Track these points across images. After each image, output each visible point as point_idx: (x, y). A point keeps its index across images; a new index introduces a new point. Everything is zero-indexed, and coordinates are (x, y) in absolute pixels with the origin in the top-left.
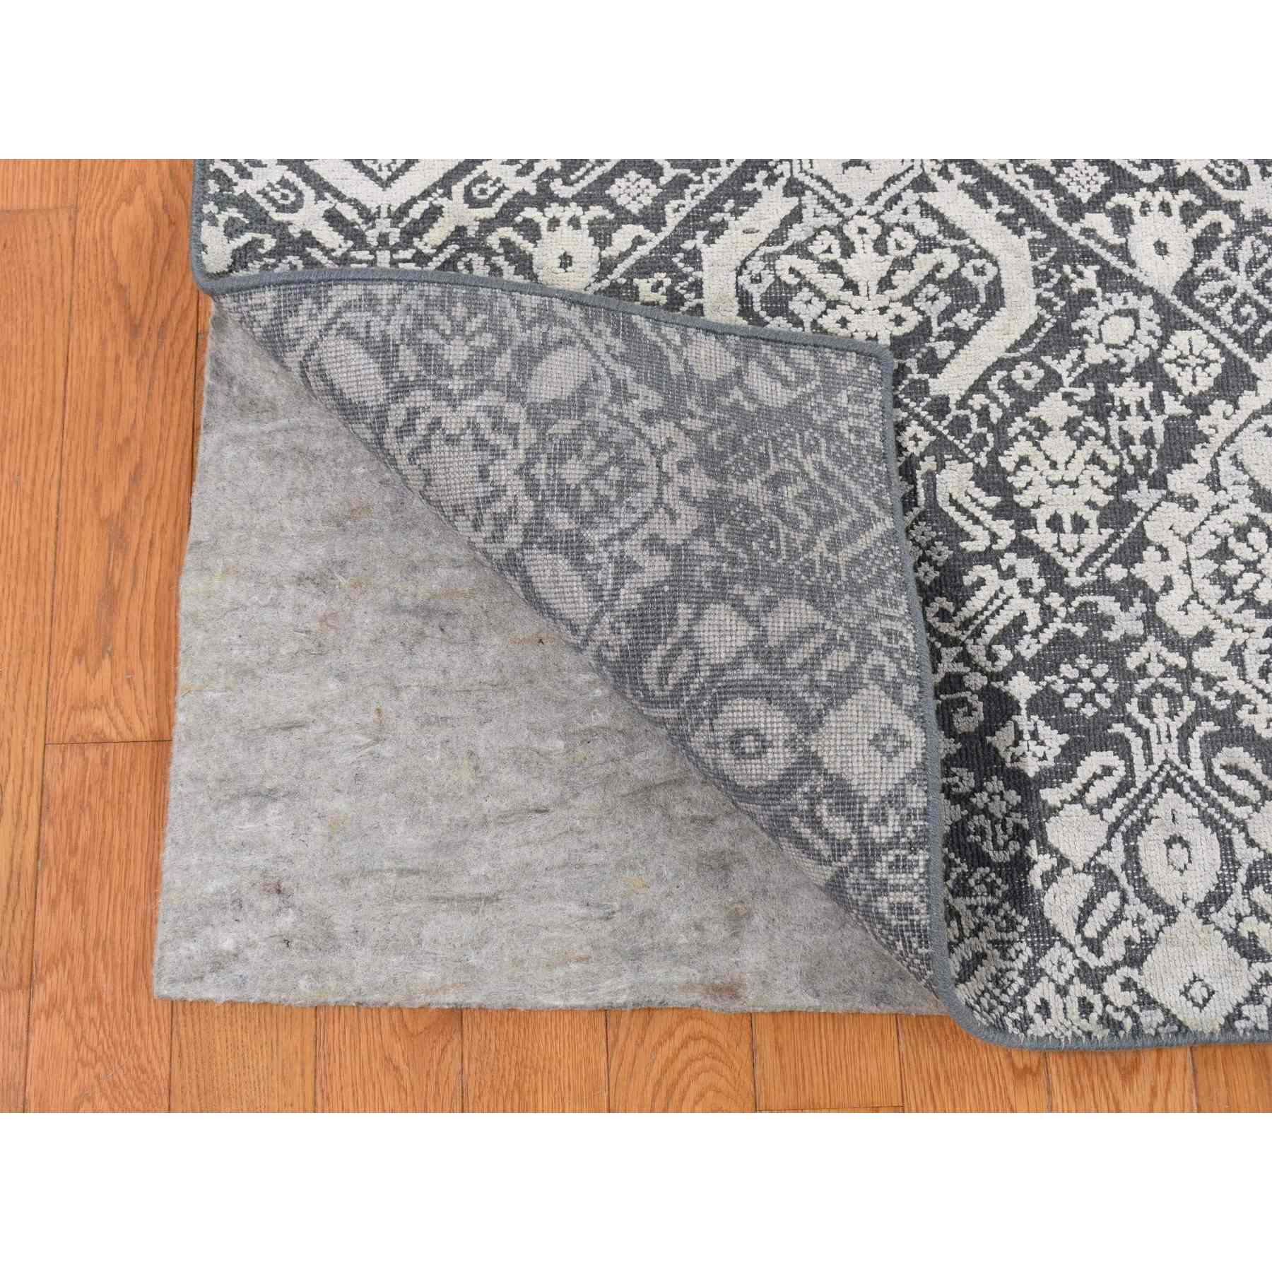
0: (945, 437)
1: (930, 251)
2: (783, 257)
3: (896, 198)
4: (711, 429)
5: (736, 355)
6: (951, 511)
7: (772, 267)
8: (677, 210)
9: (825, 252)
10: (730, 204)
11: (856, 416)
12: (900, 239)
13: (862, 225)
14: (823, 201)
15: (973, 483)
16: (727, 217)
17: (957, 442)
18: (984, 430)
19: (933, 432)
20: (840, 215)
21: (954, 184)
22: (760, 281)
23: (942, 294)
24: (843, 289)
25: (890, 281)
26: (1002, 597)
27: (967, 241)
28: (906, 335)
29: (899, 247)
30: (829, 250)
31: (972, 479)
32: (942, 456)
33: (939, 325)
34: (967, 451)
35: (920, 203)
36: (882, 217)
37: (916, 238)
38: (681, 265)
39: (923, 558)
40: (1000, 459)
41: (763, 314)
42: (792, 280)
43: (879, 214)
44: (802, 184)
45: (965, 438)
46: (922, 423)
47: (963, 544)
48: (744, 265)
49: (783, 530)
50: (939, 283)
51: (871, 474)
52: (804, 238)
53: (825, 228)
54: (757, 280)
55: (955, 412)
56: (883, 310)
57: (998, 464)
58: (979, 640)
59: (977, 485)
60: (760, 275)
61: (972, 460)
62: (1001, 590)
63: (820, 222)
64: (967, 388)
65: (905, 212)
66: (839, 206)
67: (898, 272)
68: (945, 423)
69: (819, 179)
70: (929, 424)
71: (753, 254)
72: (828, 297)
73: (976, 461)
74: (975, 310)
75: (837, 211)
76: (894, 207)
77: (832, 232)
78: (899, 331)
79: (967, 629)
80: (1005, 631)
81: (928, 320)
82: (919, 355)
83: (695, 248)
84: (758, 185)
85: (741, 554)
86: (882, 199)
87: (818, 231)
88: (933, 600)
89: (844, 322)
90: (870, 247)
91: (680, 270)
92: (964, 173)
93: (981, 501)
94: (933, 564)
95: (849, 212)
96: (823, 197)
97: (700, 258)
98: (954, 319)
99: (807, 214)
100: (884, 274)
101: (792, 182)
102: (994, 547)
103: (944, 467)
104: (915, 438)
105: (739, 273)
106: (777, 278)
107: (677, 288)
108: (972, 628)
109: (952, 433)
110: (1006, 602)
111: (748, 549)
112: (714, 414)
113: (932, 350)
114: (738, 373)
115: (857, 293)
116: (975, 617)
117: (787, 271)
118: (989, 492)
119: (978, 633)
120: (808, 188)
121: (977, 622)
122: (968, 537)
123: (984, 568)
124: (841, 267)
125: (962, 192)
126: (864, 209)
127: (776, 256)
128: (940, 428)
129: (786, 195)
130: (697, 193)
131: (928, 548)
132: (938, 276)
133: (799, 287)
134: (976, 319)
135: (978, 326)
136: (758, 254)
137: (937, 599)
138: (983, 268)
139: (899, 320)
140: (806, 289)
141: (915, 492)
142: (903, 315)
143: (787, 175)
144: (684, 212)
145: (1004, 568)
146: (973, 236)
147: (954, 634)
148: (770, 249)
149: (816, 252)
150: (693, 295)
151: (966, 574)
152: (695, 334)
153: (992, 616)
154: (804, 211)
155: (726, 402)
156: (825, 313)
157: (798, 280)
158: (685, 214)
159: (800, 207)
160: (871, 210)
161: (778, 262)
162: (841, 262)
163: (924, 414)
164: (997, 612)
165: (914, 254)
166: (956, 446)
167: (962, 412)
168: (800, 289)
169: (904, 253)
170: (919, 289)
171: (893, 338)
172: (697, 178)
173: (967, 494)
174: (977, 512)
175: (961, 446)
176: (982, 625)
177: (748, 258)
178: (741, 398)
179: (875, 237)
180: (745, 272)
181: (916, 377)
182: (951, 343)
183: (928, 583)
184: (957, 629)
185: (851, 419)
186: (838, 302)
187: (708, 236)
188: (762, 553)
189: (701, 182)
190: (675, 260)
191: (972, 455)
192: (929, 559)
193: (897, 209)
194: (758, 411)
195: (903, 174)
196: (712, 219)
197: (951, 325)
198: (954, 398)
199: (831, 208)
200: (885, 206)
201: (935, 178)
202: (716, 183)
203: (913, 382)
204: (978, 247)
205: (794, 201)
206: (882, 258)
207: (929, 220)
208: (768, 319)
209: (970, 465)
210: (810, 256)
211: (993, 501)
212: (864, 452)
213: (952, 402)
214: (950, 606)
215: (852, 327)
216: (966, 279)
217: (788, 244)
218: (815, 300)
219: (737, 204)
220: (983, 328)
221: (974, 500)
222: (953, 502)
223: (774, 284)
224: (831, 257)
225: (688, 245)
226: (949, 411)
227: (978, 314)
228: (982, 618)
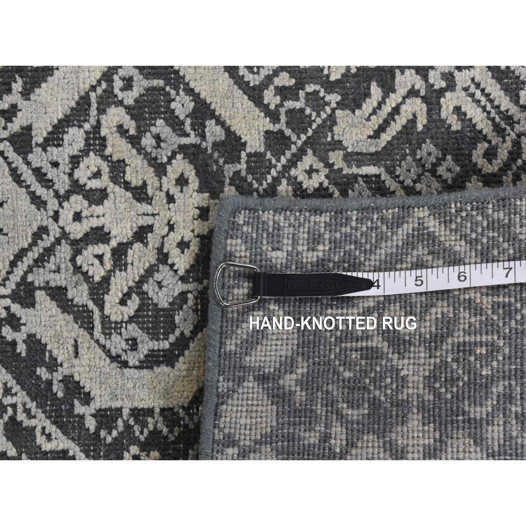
0: (309, 138)
1: (104, 139)
2: (107, 311)
3: (38, 173)
4: (340, 416)
5: (241, 380)
6: (385, 138)
7: (118, 326)
8: (49, 437)
9: (102, 263)
10: (42, 372)
11: (295, 242)
12: (89, 174)
13: (71, 217)
14: (40, 262)
15: (357, 112)
16: (58, 376)
17: (314, 126)
18: (302, 94)
19: (302, 151)
20: (58, 241)
21: (22, 104)
22: (134, 340)
23: (153, 129)
24: (146, 245)
25: (136, 188)
26: (473, 89)
27: (93, 95)
28: (198, 174)
29: (97, 175)
30: (100, 257)
31: (354, 112)
32: (330, 144)
33: (188, 135)
34: (324, 116)
35: (44, 146)
36: (62, 192)
37: (87, 155)
38: (115, 433)
39: (433, 172)
40: (332, 78)
41: (172, 338)
42: (134, 303)
43: (57, 195)
44: (18, 285)
45: (310, 116)
46: (293, 163)
47: (420, 127)
48: (114, 358)
49: (460, 337)
50: (141, 132)
51: (364, 229)
52: (85, 286)
53: (73, 260)
54: (133, 344)
55: (282, 125)
56: (171, 199)
57: (337, 81)
58: (515, 119)
59: (359, 107)
60: (127, 340)
61: (333, 110)
62: (466, 89)
63: (66, 266)
64: (257, 110)
65: (55, 164)
66: (47, 241)
67: (128, 178)
68: (294, 138)
69: (13, 264)
70: (293, 155)
71: (103, 347)
72: (153, 261)
73: (333, 105)
74: (173, 92)
75: (53, 245)
76: (49, 176)
77: (77, 252)
78: (194, 183)
79: (504, 130)
80: (506, 89)
81: (182, 148)
82: (221, 161)
83: (94, 416)
84: (20, 337)
85: (499, 388)
86: (40, 191)
87: (77, 269)
88: (476, 164)
89: (183, 245)
90: (98, 210)
91: (121, 433)
92: (9, 91)
93: (375, 104)
94: (440, 161)
95: (54, 231)
96: (36, 261)
97: (106, 410)
98: (182, 117)
99: (57, 280)
100: (129, 195)
101: (15, 297)
102: (423, 93)
103: (340, 142)
104: (310, 172)
105: (125, 364)
106: (131, 320)
107: (142, 438)
108: (503, 125)
109: (305, 131)
110: (478, 85)
111: (491, 380)
112: (319, 409)
113: (215, 145)
114: (262, 379)
115: (150, 228)
116: (493, 120)
117: (123, 308)
118: (368, 95)
119: (509, 119)
120: (24, 278)
121: (498, 119)
122: (413, 121)
123: (444, 106)
124: (120, 244)
125: (32, 96)
126: (52, 213)
127: (105, 320)
128: (299, 143)
129: (33, 305)
130: (28, 412)
131: (423, 166)
132: (132, 132)
133: (142, 294)
134: (181, 92)
135: (190, 91)
136: (102, 341)
137: (474, 161)
138: (123, 79)
139: (182, 181)
140: (145, 287)
141: (366, 177)
142: (177, 176)
143: (8, 302)
144: (52, 429)
145: (444, 84)
146: (87, 86)
147: (509, 144)
148: (98, 327)
149: (103, 273)
150: (150, 420)
151: (450, 126)
152: (221, 430)
153: (491, 101)
154: (53, 284)
155: (300, 396)
156: (172, 266)
157: (134, 295)
158: (54, 427)
159: (47, 288)
160: (53, 204)
161: (113, 318)
162: (114, 243)
163: (283, 160)
164: (488, 95)
165: (105, 158)
166: (319, 126)
167: (283, 118)
168: (144, 293)
169: (105, 168)
170: (147, 155)
171: (200, 190)
172: (10, 411)
173: (368, 119)
174: (387, 109)
175: (319, 121)
176: (500, 113)
177: (108, 353)
178: (294, 376)
179: (86, 203)
180: (124, 357)
181: (244, 166)
182: (207, 123)
183: (458, 168)
184: (504, 141)
185: (300, 248)
186: (160, 250)
187: (80, 399)
188: (495, 364)
189: (14, 406)
190: (109, 440)
191: (328, 110)
192: (435, 165)
193: (51, 173)
194: (306, 356)
195: (9, 164)
196: (60, 394)
197: (188, 121)
198: (266, 124)
199: (49, 251)
200: (48, 188)
201: (15, 126)
202: (16, 388)
203: (249, 169)
204: (99, 82)
205: (40, 296)
206: (111, 196)
207: (65, 137)
208: (177, 333)
209: (338, 112)
210: (106, 280)
211: (376, 91)
212: (338, 235)
213: (271, 127)
214: (482, 147)
215: (188, 236)
216: (136, 101)
217: (91, 305)
218: (158, 277)
219: (43, 363)
220: (192, 85)
221: (374, 112)
222: (377, 135)
223: (138, 323)
224: (108, 256)
225: (91, 424)
226: (281, 132)
227: (177, 89)
228: (493, 114)
